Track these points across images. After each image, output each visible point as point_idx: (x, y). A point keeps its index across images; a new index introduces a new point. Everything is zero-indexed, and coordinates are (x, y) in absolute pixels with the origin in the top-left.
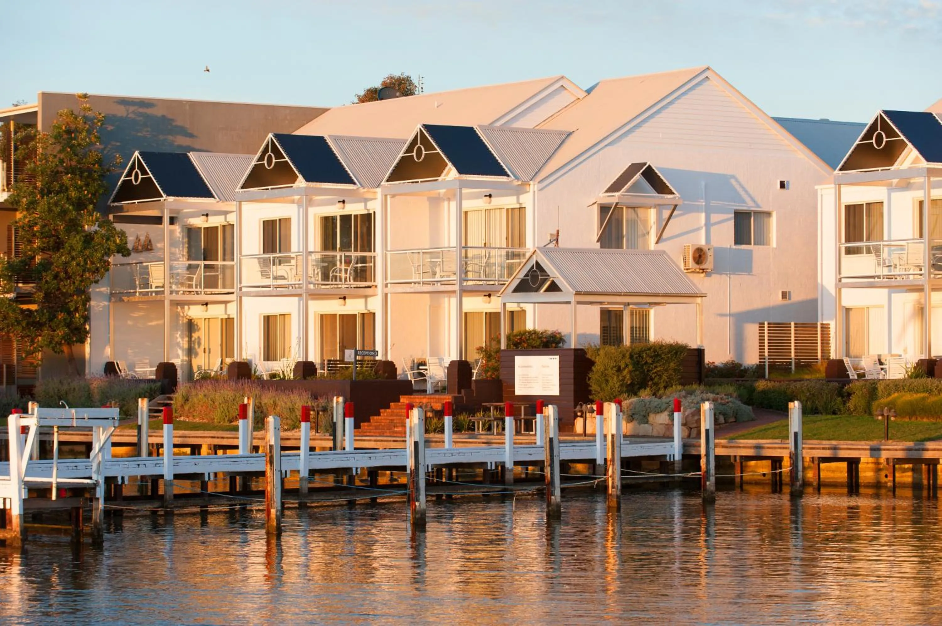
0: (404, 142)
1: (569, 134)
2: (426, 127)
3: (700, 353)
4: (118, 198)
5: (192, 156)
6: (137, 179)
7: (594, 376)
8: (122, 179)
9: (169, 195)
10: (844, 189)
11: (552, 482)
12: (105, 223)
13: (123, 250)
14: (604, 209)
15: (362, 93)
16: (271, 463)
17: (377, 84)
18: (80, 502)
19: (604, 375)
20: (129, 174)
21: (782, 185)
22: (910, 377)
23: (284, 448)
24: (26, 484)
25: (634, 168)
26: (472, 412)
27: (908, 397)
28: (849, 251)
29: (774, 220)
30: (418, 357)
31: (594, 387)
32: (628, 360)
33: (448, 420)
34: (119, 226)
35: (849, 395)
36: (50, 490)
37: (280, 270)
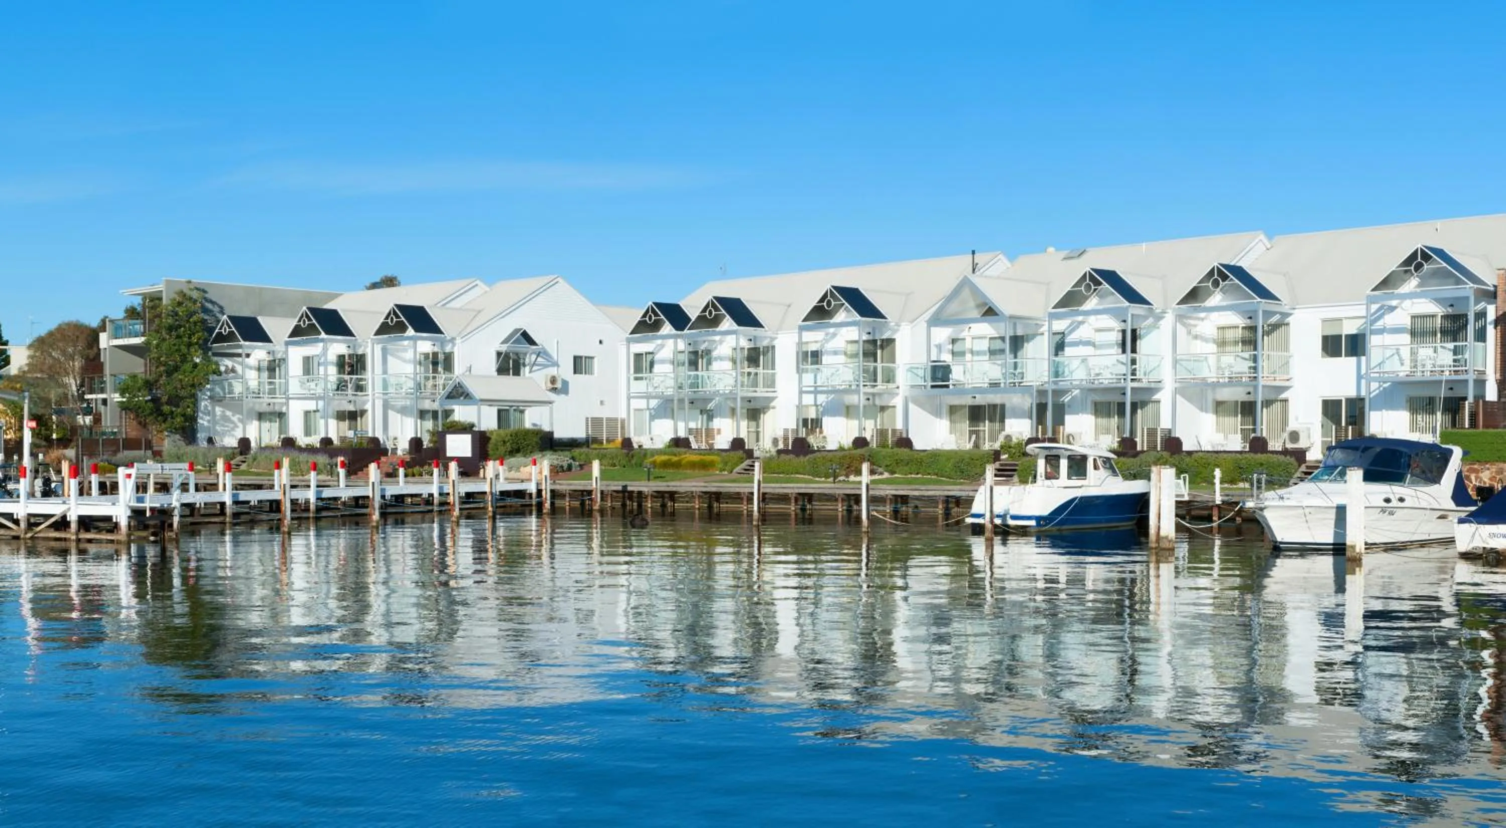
0: (382, 313)
1: (479, 312)
2: (397, 306)
3: (551, 433)
4: (215, 341)
5: (260, 319)
6: (225, 331)
7: (490, 446)
8: (217, 331)
9: (245, 340)
10: (631, 345)
11: (454, 505)
12: (205, 357)
13: (219, 373)
14: (499, 354)
15: (368, 285)
16: (284, 493)
17: (378, 280)
18: (164, 518)
19: (496, 445)
20: (221, 328)
21: (601, 342)
22: (669, 446)
23: (293, 487)
24: (130, 507)
25: (517, 331)
26: (422, 466)
27: (664, 458)
28: (636, 379)
29: (596, 360)
30: (395, 435)
31: (491, 452)
32: (509, 437)
33: (401, 471)
34: (215, 359)
35: (633, 456)
36: (145, 511)
37: (312, 385)
